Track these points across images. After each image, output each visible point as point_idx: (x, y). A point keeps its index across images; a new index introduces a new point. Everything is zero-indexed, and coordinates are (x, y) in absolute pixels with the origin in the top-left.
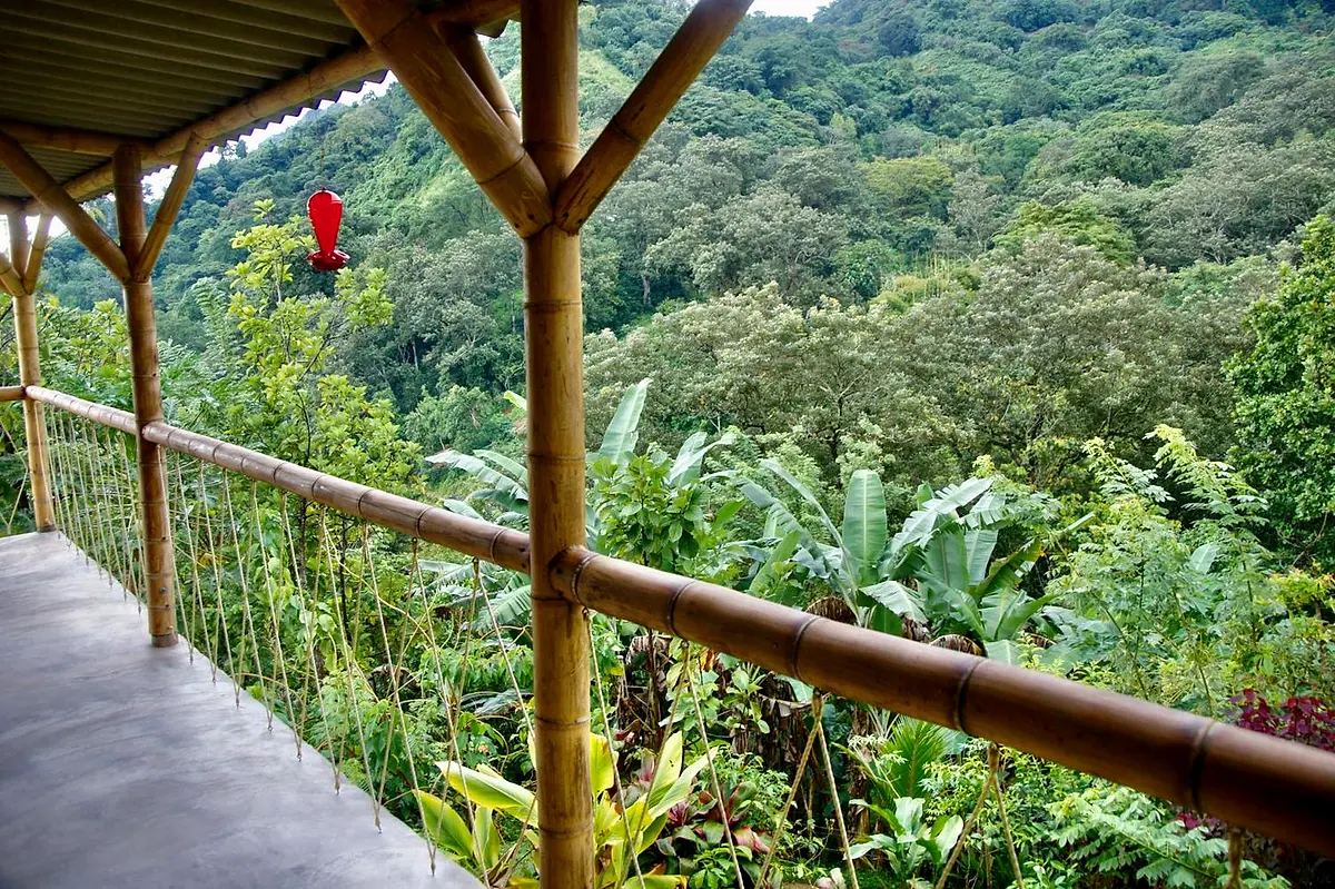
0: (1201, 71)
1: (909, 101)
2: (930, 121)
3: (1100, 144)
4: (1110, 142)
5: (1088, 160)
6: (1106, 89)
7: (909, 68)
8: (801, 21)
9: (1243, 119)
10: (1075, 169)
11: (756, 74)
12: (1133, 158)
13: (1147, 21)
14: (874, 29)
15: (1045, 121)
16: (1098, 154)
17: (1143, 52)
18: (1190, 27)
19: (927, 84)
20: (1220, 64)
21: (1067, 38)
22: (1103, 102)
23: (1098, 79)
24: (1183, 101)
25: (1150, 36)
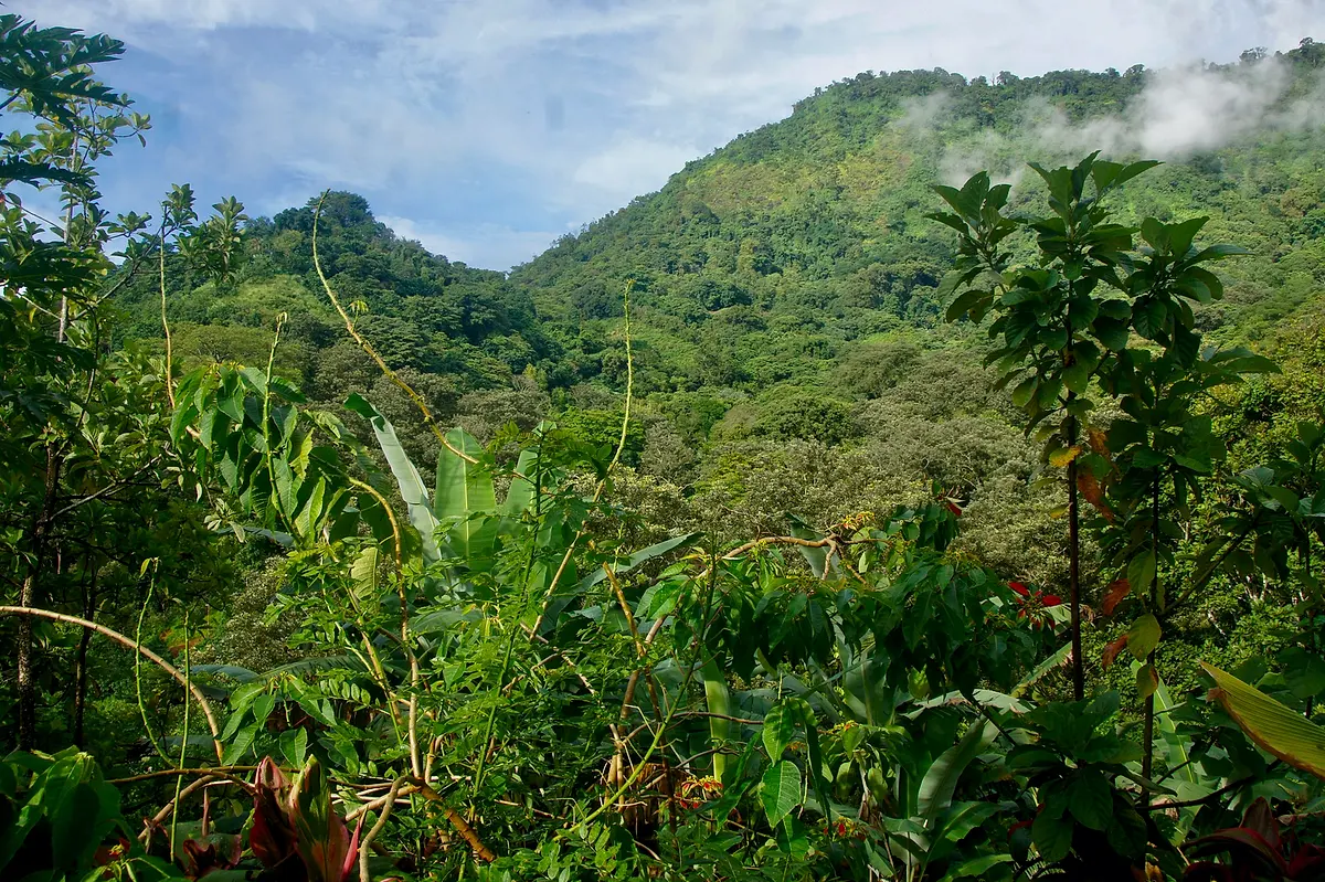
0: (868, 356)
1: (599, 362)
2: (617, 381)
3: (786, 409)
4: (794, 408)
5: (774, 424)
6: (781, 368)
7: (601, 331)
8: (499, 276)
9: (908, 398)
10: (760, 432)
11: (454, 319)
12: (815, 425)
13: (815, 312)
14: (568, 293)
15: (726, 390)
16: (783, 419)
17: (814, 338)
18: (852, 321)
19: (616, 347)
20: (884, 351)
21: (746, 319)
22: (778, 378)
23: (774, 358)
24: (851, 383)
25: (820, 326)
